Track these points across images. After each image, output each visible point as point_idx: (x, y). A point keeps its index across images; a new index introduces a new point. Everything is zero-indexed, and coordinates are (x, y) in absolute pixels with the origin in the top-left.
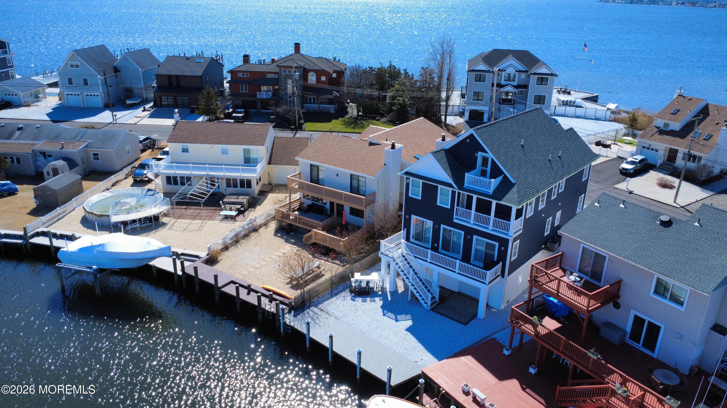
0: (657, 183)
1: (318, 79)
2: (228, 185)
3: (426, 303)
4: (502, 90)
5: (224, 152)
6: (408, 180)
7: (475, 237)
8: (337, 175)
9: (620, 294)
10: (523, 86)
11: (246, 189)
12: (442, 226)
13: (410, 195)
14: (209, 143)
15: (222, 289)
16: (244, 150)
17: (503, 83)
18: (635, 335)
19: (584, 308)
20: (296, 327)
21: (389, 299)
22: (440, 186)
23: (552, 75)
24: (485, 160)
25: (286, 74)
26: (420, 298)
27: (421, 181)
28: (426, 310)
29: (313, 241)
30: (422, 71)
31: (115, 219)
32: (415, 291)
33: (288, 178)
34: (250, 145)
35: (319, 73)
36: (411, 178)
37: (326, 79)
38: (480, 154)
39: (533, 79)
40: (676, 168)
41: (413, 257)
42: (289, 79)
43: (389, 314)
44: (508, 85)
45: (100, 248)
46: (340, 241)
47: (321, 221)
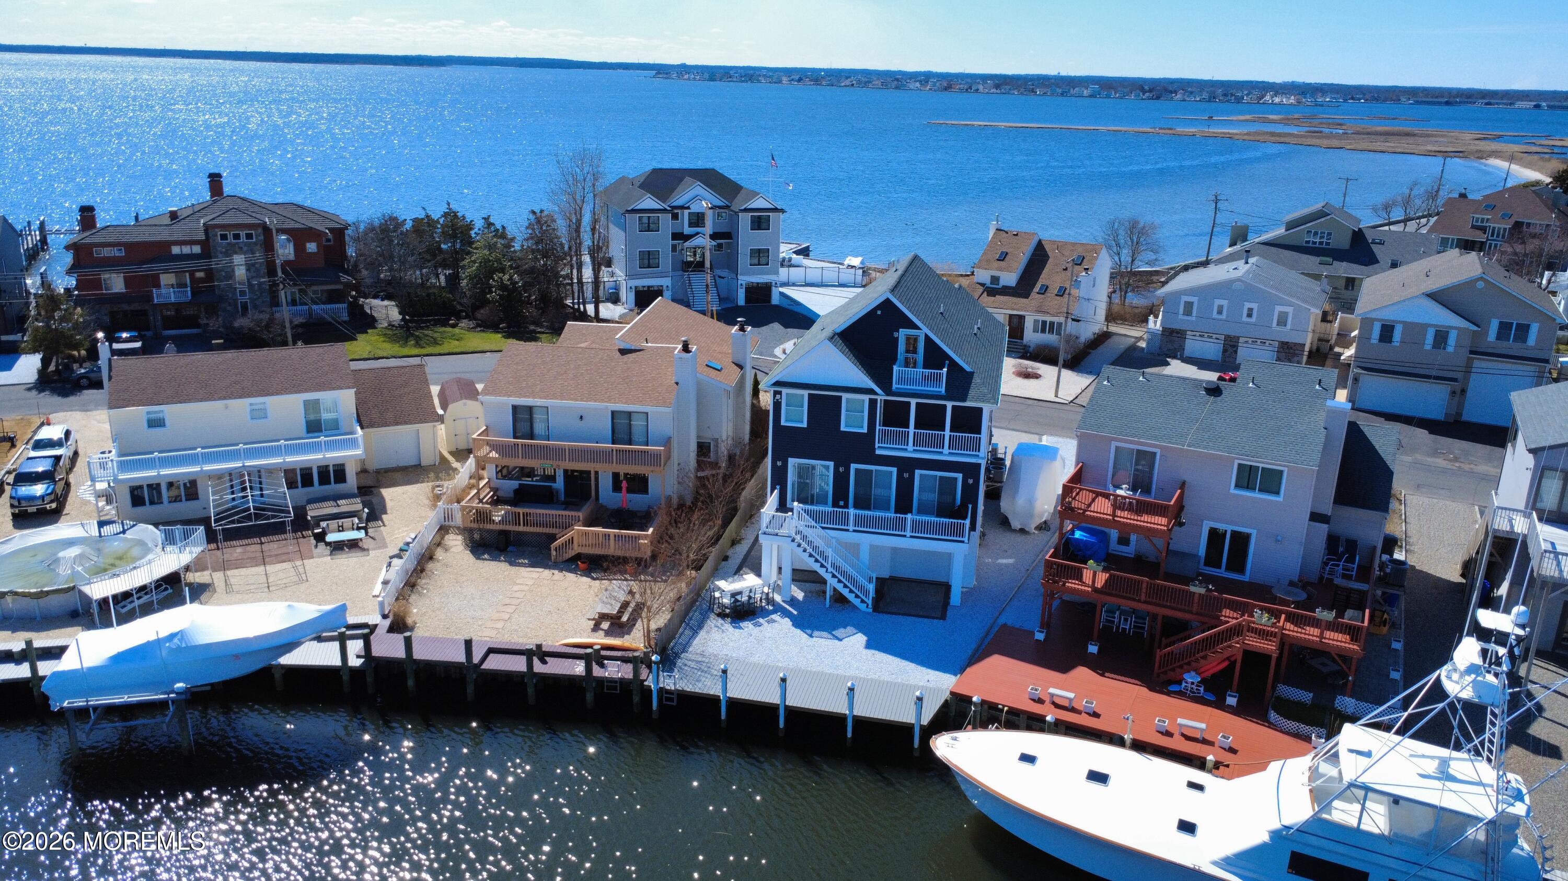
0: (1013, 373)
1: (299, 248)
2: (291, 485)
3: (863, 601)
5: (259, 414)
6: (778, 397)
7: (918, 473)
8: (581, 417)
9: (1184, 504)
10: (724, 236)
11: (334, 487)
12: (853, 466)
13: (783, 423)
15: (483, 667)
16: (306, 403)
17: (687, 230)
18: (1213, 558)
19: (1162, 528)
20: (687, 689)
21: (795, 613)
22: (845, 396)
23: (775, 210)
24: (912, 343)
25: (228, 244)
26: (851, 597)
27: (805, 393)
28: (868, 613)
29: (576, 549)
32: (840, 587)
33: (474, 439)
34: (320, 390)
36: (785, 391)
37: (318, 247)
38: (902, 334)
39: (745, 220)
40: (1025, 346)
41: (822, 531)
42: (236, 253)
44: (697, 233)
46: (638, 538)
47: (579, 510)
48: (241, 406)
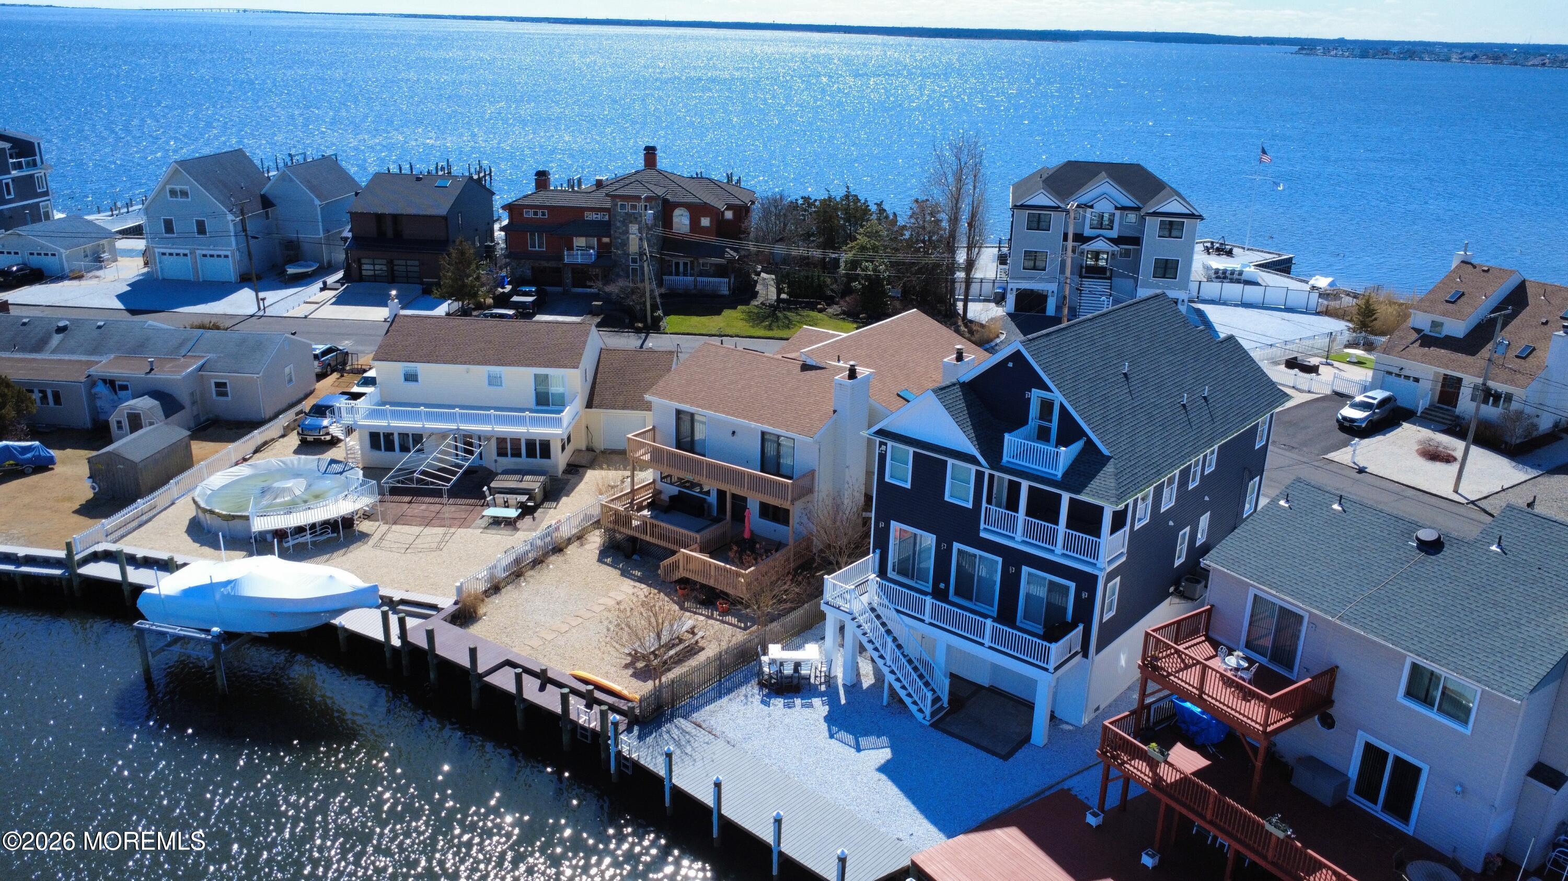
0: (1417, 451)
1: (695, 223)
2: (502, 453)
3: (920, 710)
4: (1085, 247)
5: (494, 381)
6: (883, 447)
7: (1025, 569)
8: (734, 433)
9: (1335, 695)
10: (1131, 241)
11: (538, 461)
12: (956, 546)
13: (887, 479)
14: (461, 363)
15: (485, 679)
16: (536, 376)
17: (1088, 232)
18: (1368, 787)
19: (1257, 726)
20: (642, 762)
21: (843, 701)
22: (950, 462)
23: (1192, 216)
24: (1047, 406)
25: (626, 213)
26: (908, 701)
27: (911, 450)
28: (922, 725)
29: (681, 573)
30: (915, 205)
31: (260, 524)
32: (897, 686)
33: (629, 439)
34: (548, 366)
35: (697, 210)
36: (890, 444)
37: (711, 222)
38: (1036, 395)
39: (1152, 226)
40: (1458, 417)
41: (894, 612)
42: (631, 222)
43: (842, 734)
44: (1098, 236)
45: (229, 588)
46: (738, 575)
47: (698, 531)
48: (480, 372)
